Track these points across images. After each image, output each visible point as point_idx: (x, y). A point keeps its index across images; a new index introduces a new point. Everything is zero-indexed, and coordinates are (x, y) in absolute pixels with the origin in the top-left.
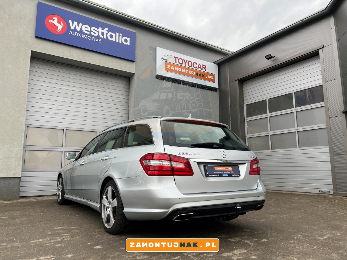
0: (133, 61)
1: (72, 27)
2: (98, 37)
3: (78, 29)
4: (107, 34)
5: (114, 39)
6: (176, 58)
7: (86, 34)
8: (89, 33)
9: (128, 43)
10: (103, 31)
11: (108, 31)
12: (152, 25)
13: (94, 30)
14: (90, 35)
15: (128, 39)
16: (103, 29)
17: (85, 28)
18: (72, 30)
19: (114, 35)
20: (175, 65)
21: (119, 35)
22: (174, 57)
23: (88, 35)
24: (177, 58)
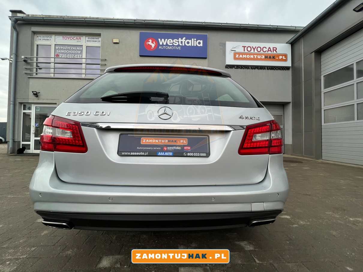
0: (206, 58)
1: (161, 44)
2: (179, 45)
3: (165, 44)
4: (185, 42)
5: (190, 45)
6: (244, 47)
7: (170, 46)
8: (172, 44)
9: (201, 45)
10: (182, 40)
11: (186, 40)
12: (221, 24)
13: (175, 41)
14: (173, 45)
15: (201, 42)
16: (182, 39)
17: (169, 42)
18: (161, 45)
19: (190, 41)
20: (242, 54)
21: (194, 40)
22: (243, 47)
23: (171, 46)
24: (246, 47)
